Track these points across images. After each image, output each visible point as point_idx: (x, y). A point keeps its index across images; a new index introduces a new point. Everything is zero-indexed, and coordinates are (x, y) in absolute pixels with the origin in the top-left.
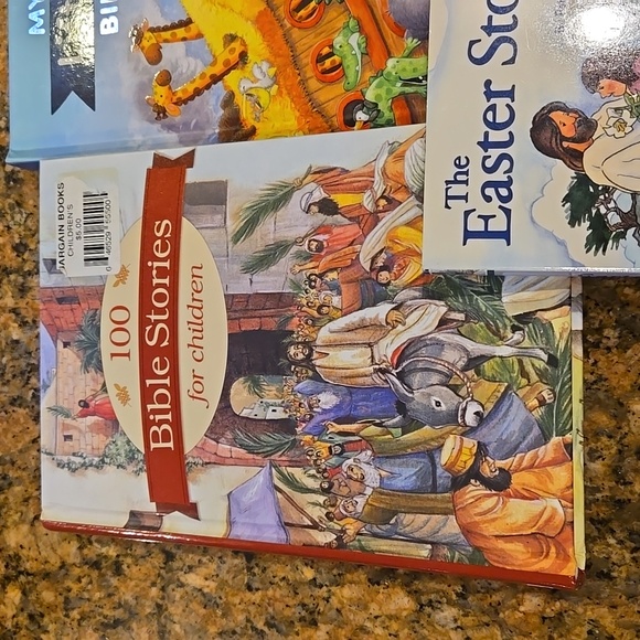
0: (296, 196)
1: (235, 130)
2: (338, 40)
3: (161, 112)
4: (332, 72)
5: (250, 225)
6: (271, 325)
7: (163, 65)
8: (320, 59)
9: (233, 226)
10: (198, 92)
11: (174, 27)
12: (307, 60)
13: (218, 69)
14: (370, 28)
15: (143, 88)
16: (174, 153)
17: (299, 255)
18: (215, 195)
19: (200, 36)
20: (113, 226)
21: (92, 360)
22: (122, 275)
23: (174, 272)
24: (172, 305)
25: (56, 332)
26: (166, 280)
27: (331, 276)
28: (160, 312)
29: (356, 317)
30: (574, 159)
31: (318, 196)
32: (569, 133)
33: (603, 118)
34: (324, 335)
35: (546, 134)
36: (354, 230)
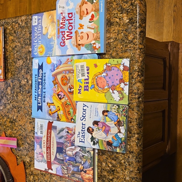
0: (64, 130)
1: (59, 119)
2: (70, 110)
3: (50, 115)
4: (70, 114)
5: (59, 133)
6: (61, 147)
7: (50, 108)
8: (68, 112)
9: (57, 132)
10: (54, 113)
11: (52, 103)
12: (67, 112)
13: (57, 110)
14: (74, 109)
15: (48, 111)
16: (51, 121)
17: (65, 138)
18: (55, 128)
19: (55, 105)
20: (44, 129)
21: (41, 147)
22: (45, 136)
23: (50, 137)
24: (50, 142)
25: (37, 142)
26: (50, 138)
27: (68, 141)
28: (49, 142)
29: (71, 147)
30: (92, 134)
31: (67, 130)
32: (91, 130)
33: (95, 129)
34: (67, 149)
35: (89, 130)
36: (71, 136)
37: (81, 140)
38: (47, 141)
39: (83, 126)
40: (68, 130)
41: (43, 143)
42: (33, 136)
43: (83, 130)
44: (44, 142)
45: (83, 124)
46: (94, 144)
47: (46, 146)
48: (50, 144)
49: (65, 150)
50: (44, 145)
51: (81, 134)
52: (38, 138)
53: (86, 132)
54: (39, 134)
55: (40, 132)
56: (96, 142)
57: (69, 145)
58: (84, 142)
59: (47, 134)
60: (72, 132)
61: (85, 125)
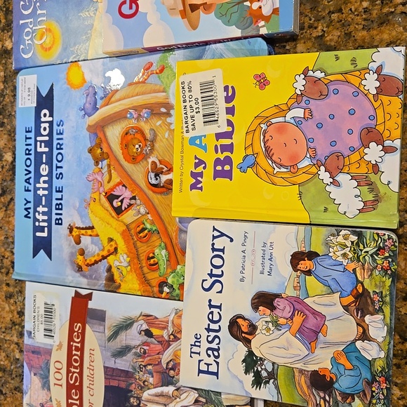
0: (135, 325)
1: (112, 285)
2: (157, 251)
3: (80, 269)
4: (154, 266)
5: (115, 335)
6: (123, 385)
7: (81, 246)
8: (149, 258)
9: (108, 333)
10: (96, 262)
11: (86, 228)
12: (143, 257)
13: (105, 253)
14: (170, 248)
15: (72, 255)
16: (84, 292)
17: (135, 354)
18: (100, 316)
19: (97, 235)
20: (56, 321)
21: (46, 385)
22: (60, 346)
23: (82, 349)
24: (81, 366)
25: (31, 367)
26: (79, 353)
27: (149, 367)
28: (76, 367)
29: (159, 390)
30: (247, 342)
31: (145, 327)
32: (245, 329)
33: (260, 325)
34: (146, 395)
35: (235, 329)
36: (159, 347)
37: (204, 368)
38: (69, 364)
39: (212, 313)
40: (148, 324)
41: (52, 370)
42: (17, 344)
43: (213, 326)
44: (58, 365)
45: (211, 306)
46: (258, 382)
47: (64, 382)
48: (81, 373)
49: (139, 399)
50: (58, 376)
51: (204, 345)
52: (36, 351)
53: (225, 333)
54: (40, 339)
55: (42, 332)
56: (264, 374)
57: (151, 380)
58: (216, 374)
59: (70, 339)
60: (165, 334)
61: (219, 307)
